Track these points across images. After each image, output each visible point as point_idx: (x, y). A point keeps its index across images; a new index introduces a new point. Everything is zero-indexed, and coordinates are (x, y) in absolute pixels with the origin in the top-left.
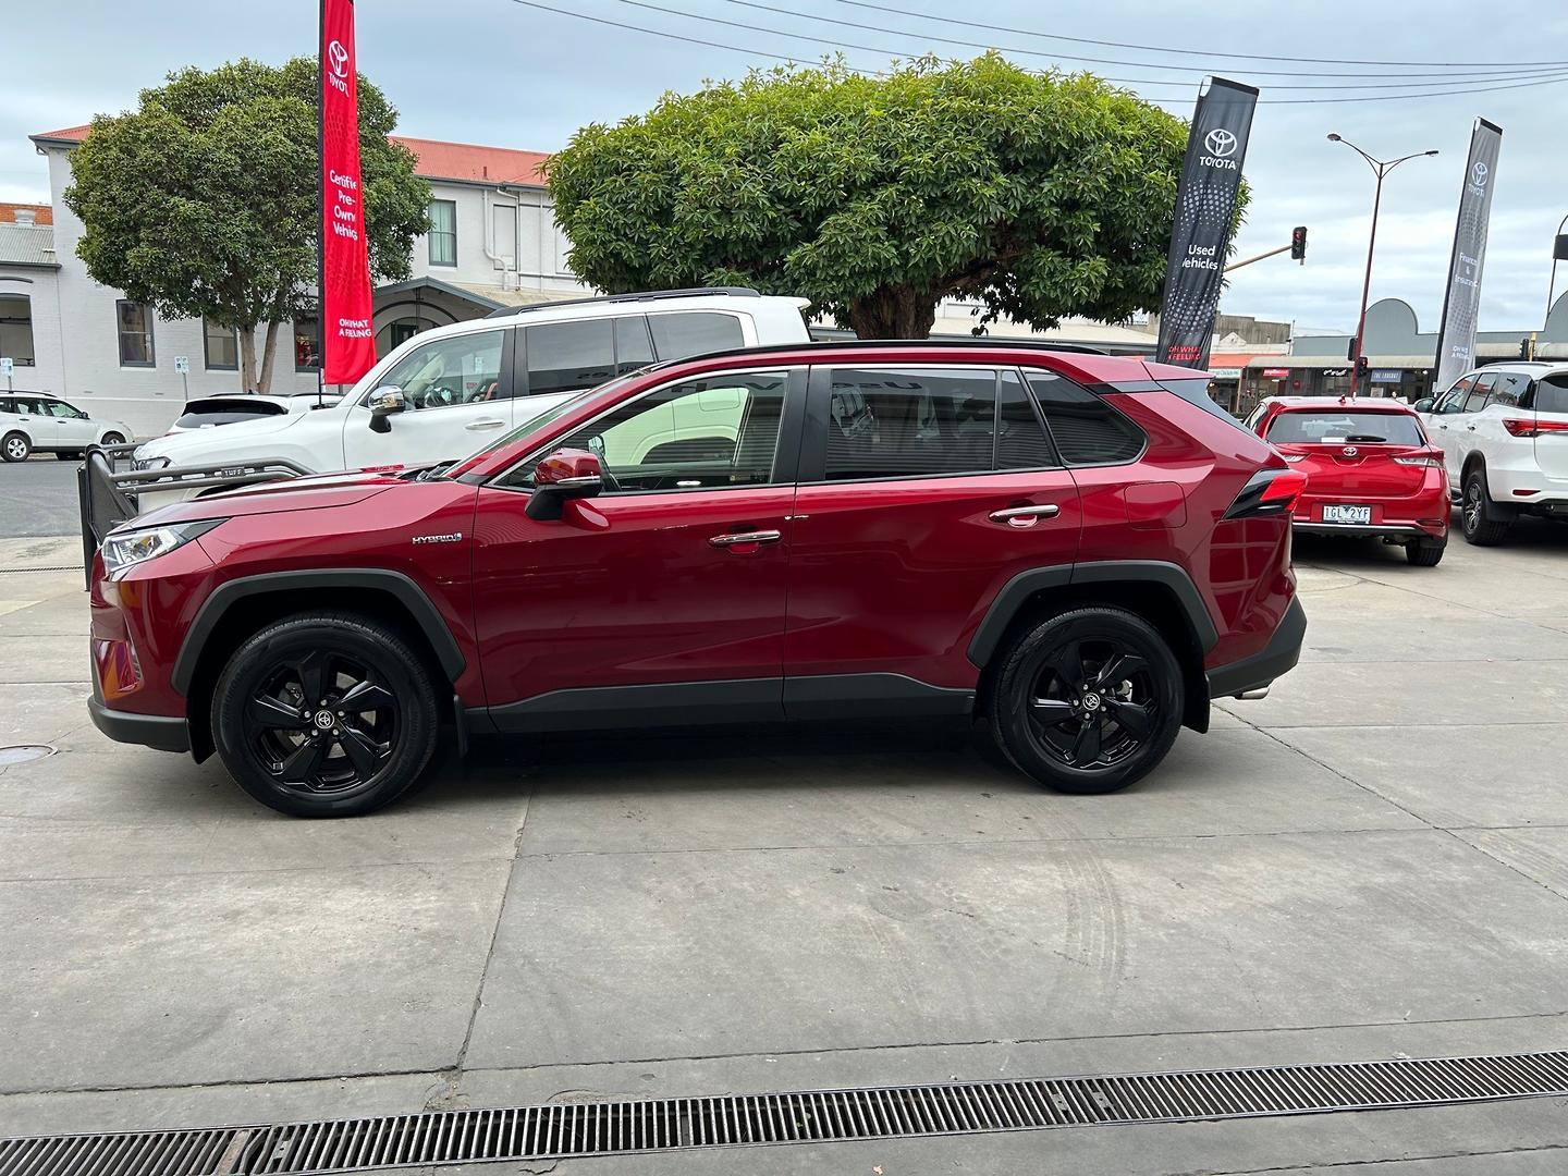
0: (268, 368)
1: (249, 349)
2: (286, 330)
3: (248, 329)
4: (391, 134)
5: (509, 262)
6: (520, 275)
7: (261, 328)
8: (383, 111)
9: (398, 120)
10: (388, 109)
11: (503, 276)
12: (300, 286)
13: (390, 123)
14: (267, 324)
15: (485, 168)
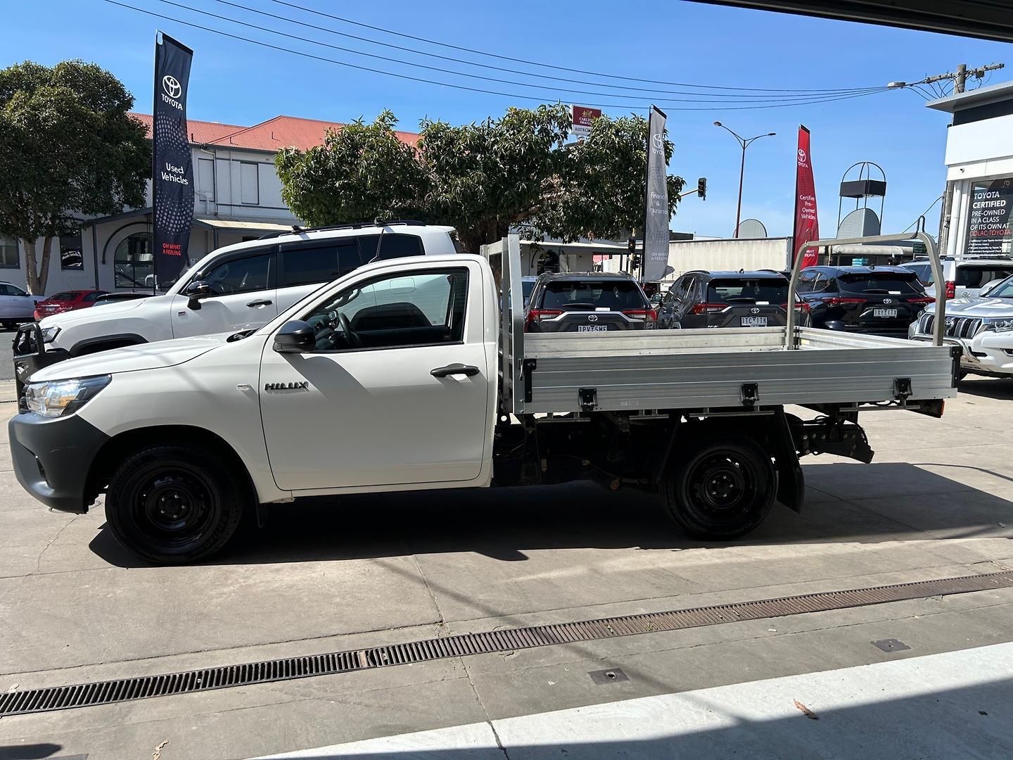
0: (45, 267)
1: (31, 255)
2: (56, 241)
3: (31, 240)
4: (129, 111)
5: (210, 196)
6: (217, 205)
7: (40, 242)
8: (124, 96)
9: (134, 103)
10: (127, 95)
11: (206, 206)
12: (69, 212)
13: (128, 104)
14: (44, 237)
15: (192, 134)
